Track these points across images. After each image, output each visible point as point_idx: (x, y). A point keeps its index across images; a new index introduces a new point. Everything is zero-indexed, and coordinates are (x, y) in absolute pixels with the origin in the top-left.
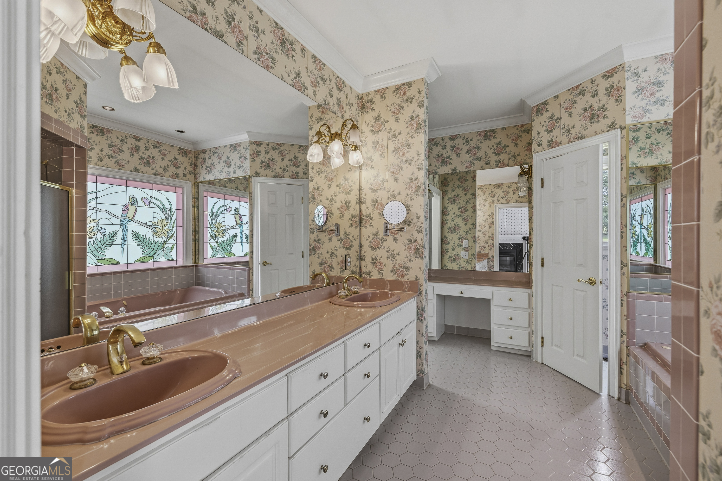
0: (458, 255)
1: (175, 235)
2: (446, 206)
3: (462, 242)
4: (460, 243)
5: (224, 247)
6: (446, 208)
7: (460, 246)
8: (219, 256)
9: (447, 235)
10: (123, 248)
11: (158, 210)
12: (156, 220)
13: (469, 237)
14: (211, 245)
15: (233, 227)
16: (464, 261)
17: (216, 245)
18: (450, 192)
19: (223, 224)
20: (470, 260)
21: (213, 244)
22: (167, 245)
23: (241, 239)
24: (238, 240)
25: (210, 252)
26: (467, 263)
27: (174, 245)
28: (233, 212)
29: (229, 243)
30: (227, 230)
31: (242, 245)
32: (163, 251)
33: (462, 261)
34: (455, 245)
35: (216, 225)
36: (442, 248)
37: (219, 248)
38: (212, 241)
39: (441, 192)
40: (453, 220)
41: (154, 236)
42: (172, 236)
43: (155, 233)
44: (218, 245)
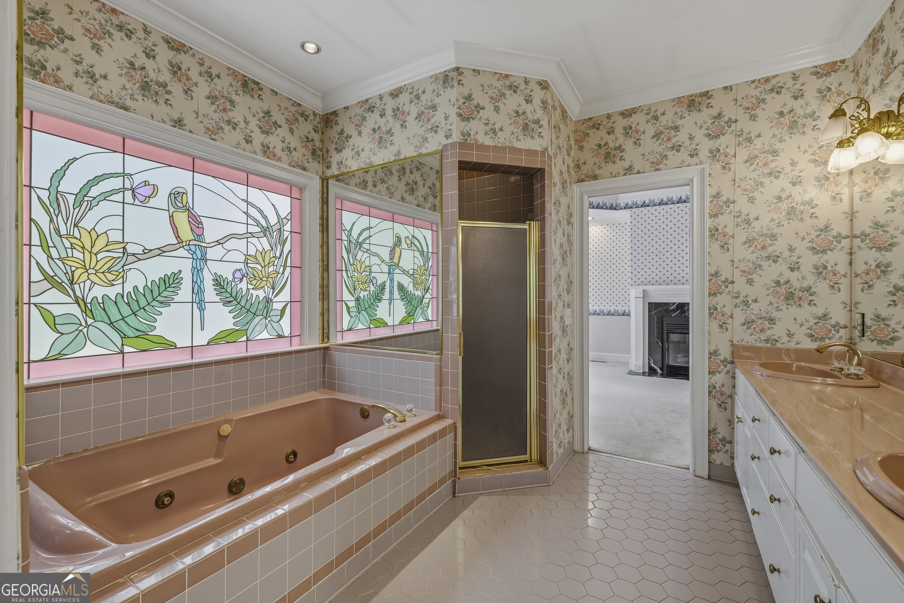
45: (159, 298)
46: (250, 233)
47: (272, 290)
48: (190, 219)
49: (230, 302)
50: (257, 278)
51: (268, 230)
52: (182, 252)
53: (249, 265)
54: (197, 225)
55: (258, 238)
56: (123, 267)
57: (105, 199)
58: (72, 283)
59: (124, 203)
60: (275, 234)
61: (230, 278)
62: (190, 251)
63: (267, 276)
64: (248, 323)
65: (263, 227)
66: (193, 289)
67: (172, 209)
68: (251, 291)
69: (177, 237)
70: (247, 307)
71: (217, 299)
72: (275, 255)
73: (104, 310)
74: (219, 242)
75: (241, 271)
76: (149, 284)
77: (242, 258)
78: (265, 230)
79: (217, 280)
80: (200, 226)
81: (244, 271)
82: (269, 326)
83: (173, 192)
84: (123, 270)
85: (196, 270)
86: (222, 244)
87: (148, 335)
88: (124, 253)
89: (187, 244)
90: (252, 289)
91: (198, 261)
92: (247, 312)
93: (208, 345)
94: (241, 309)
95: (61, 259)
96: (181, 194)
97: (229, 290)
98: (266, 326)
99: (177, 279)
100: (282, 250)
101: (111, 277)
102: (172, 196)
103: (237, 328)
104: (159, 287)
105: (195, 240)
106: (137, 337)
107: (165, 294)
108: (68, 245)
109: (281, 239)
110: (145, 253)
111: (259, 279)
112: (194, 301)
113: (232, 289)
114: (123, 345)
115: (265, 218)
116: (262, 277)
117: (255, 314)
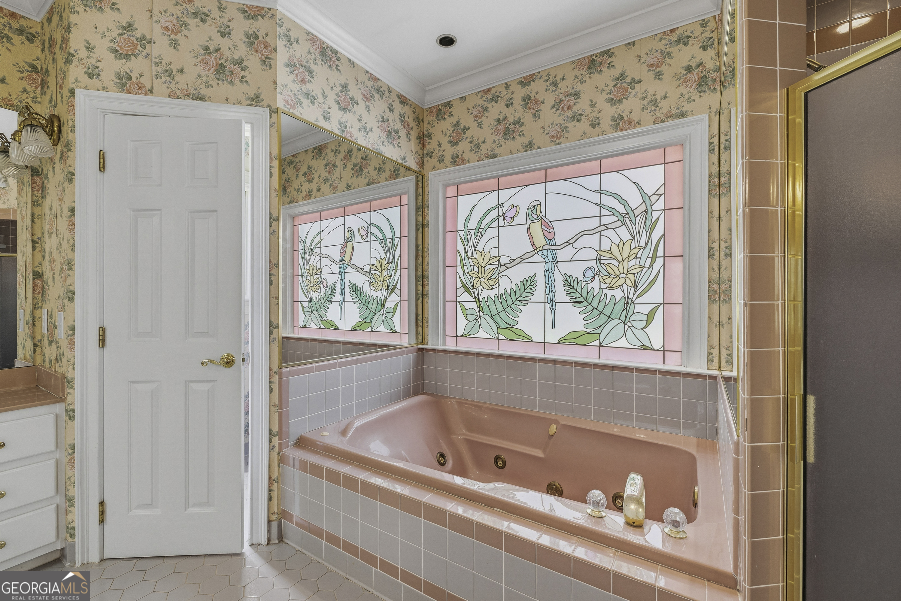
1: (398, 286)
5: (494, 312)
8: (481, 334)
10: (341, 306)
11: (376, 245)
12: (374, 262)
14: (462, 307)
15: (522, 260)
17: (476, 307)
19: (494, 253)
21: (467, 305)
22: (388, 304)
23: (550, 291)
24: (539, 294)
25: (462, 322)
27: (397, 304)
28: (522, 218)
29: (510, 302)
30: (503, 268)
31: (553, 309)
32: (383, 315)
35: (474, 260)
37: (482, 314)
38: (466, 297)
41: (372, 288)
42: (395, 287)
43: (373, 283)
44: (480, 306)
45: (520, 299)
46: (604, 225)
47: (633, 289)
48: (543, 227)
49: (580, 302)
50: (612, 276)
51: (627, 216)
52: (537, 258)
53: (602, 261)
54: (549, 231)
55: (613, 229)
56: (498, 275)
57: (489, 228)
58: (473, 289)
59: (499, 227)
60: (638, 219)
61: (581, 278)
62: (543, 256)
63: (625, 272)
64: (601, 326)
65: (621, 214)
66: (545, 290)
67: (529, 222)
68: (605, 291)
69: (533, 245)
70: (600, 308)
71: (567, 299)
72: (639, 245)
73: (488, 306)
74: (569, 243)
75: (593, 270)
76: (514, 287)
77: (594, 255)
78: (624, 217)
79: (567, 280)
80: (552, 230)
81: (596, 269)
82: (629, 332)
83: (530, 207)
84: (498, 277)
85: (548, 272)
86: (572, 243)
87: (513, 327)
88: (498, 264)
89: (541, 250)
90: (607, 288)
91: (550, 263)
92: (600, 314)
93: (558, 343)
94: (593, 310)
95: (469, 273)
96: (536, 207)
97: (579, 290)
98: (625, 333)
99: (533, 282)
100: (650, 237)
101: (492, 283)
102: (530, 210)
103: (588, 331)
104: (520, 289)
105: (547, 245)
106: (506, 328)
107: (524, 295)
108: (472, 264)
109: (648, 223)
110: (511, 263)
111: (615, 277)
112: (546, 301)
113: (582, 289)
114: (498, 333)
115: (624, 202)
116: (618, 273)
117: (609, 317)
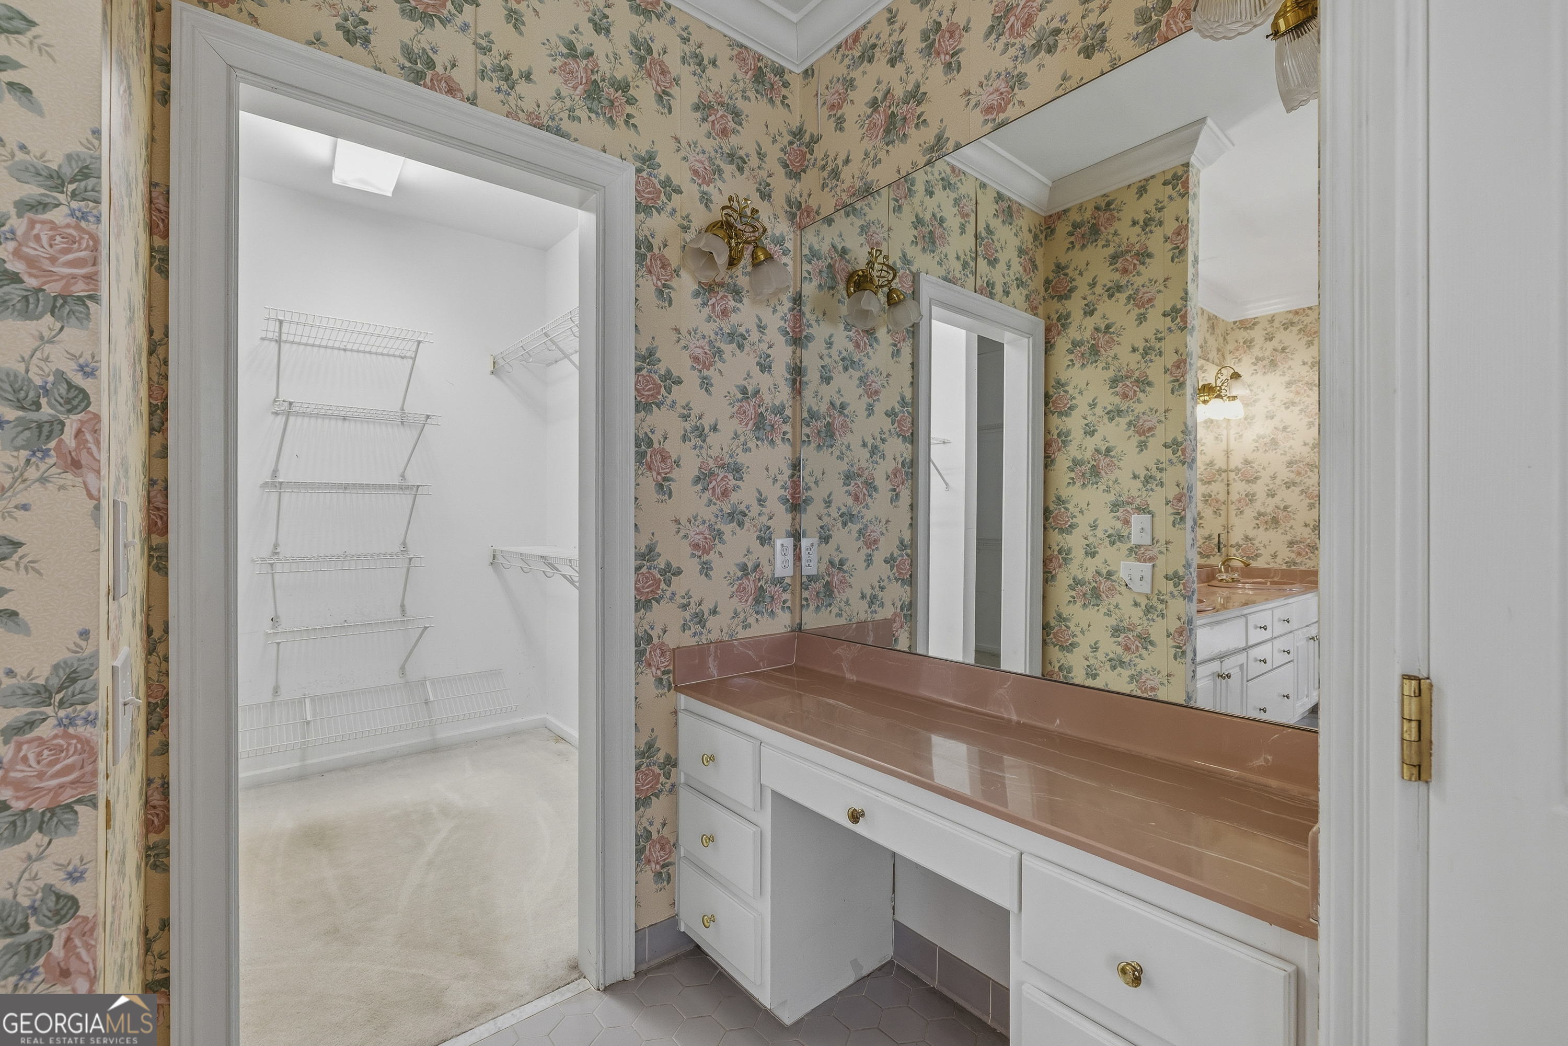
0: (1110, 574)
2: (1064, 376)
3: (1127, 522)
4: (1118, 525)
6: (1063, 385)
7: (1116, 538)
9: (1065, 493)
13: (1157, 499)
16: (1136, 604)
18: (1077, 315)
20: (1162, 601)
26: (1149, 610)
33: (1124, 601)
34: (1100, 533)
36: (1047, 546)
39: (1041, 324)
40: (1090, 432)
